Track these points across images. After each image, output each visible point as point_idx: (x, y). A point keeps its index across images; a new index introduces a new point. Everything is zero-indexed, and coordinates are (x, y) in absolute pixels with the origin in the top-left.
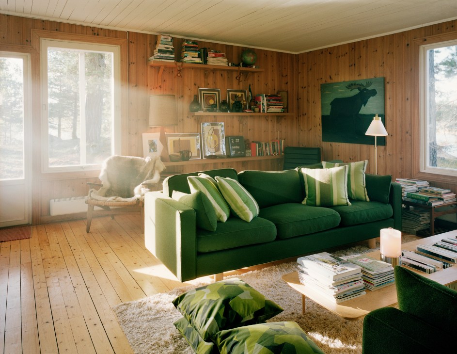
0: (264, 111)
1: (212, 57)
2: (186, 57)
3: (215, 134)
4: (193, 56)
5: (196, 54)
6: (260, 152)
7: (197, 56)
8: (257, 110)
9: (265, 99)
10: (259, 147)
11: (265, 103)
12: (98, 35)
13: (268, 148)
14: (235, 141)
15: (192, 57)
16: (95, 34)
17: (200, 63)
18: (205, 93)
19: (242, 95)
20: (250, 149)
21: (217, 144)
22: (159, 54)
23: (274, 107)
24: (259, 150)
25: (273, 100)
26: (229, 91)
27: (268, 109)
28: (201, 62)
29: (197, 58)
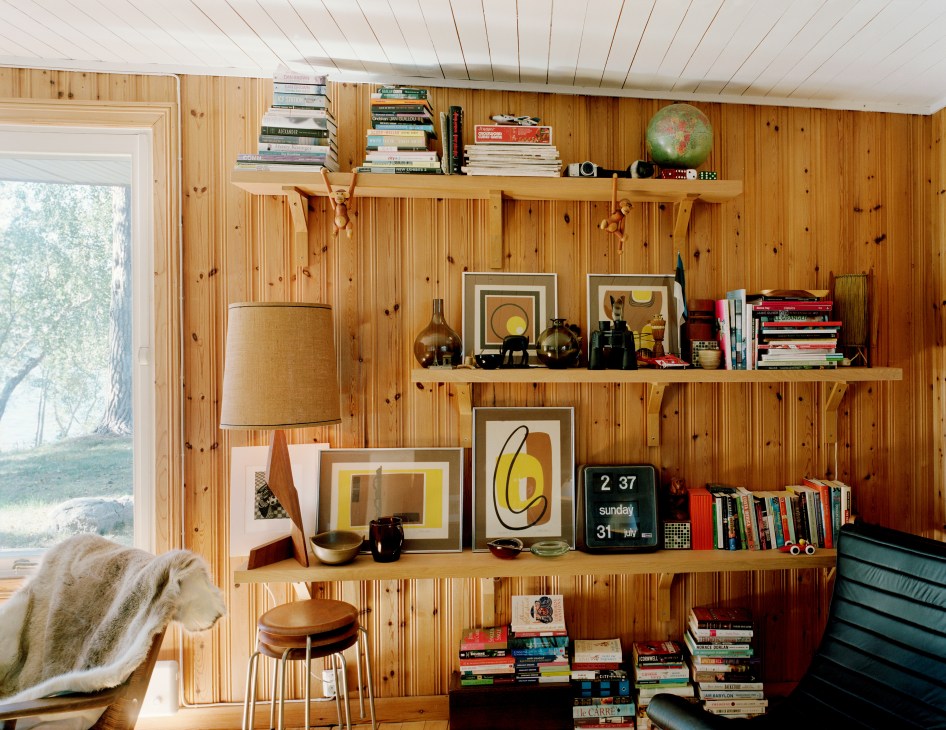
0: (739, 361)
1: (490, 142)
2: (375, 149)
3: (529, 452)
4: (405, 143)
5: (417, 135)
6: (731, 535)
7: (421, 142)
8: (708, 356)
9: (748, 309)
10: (725, 515)
11: (746, 325)
12: (71, 96)
13: (770, 521)
14: (614, 483)
15: (400, 149)
16: (60, 95)
17: (431, 172)
18: (489, 292)
19: (656, 296)
20: (687, 518)
21: (539, 491)
22: (263, 147)
23: (792, 343)
24: (725, 526)
25: (791, 314)
26: (596, 282)
27: (763, 352)
28: (437, 165)
29: (421, 150)
